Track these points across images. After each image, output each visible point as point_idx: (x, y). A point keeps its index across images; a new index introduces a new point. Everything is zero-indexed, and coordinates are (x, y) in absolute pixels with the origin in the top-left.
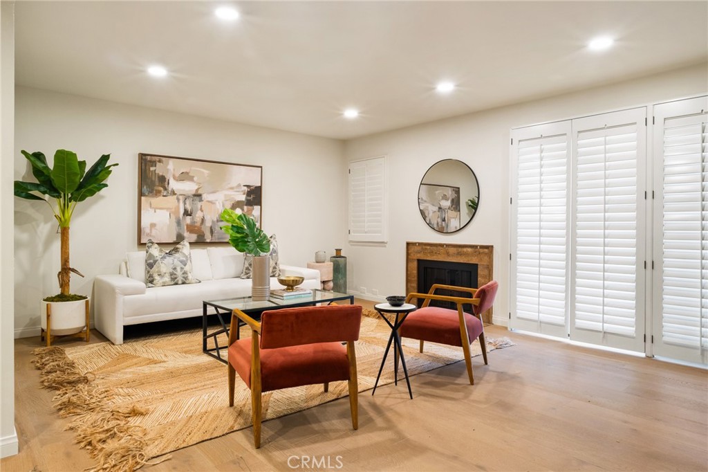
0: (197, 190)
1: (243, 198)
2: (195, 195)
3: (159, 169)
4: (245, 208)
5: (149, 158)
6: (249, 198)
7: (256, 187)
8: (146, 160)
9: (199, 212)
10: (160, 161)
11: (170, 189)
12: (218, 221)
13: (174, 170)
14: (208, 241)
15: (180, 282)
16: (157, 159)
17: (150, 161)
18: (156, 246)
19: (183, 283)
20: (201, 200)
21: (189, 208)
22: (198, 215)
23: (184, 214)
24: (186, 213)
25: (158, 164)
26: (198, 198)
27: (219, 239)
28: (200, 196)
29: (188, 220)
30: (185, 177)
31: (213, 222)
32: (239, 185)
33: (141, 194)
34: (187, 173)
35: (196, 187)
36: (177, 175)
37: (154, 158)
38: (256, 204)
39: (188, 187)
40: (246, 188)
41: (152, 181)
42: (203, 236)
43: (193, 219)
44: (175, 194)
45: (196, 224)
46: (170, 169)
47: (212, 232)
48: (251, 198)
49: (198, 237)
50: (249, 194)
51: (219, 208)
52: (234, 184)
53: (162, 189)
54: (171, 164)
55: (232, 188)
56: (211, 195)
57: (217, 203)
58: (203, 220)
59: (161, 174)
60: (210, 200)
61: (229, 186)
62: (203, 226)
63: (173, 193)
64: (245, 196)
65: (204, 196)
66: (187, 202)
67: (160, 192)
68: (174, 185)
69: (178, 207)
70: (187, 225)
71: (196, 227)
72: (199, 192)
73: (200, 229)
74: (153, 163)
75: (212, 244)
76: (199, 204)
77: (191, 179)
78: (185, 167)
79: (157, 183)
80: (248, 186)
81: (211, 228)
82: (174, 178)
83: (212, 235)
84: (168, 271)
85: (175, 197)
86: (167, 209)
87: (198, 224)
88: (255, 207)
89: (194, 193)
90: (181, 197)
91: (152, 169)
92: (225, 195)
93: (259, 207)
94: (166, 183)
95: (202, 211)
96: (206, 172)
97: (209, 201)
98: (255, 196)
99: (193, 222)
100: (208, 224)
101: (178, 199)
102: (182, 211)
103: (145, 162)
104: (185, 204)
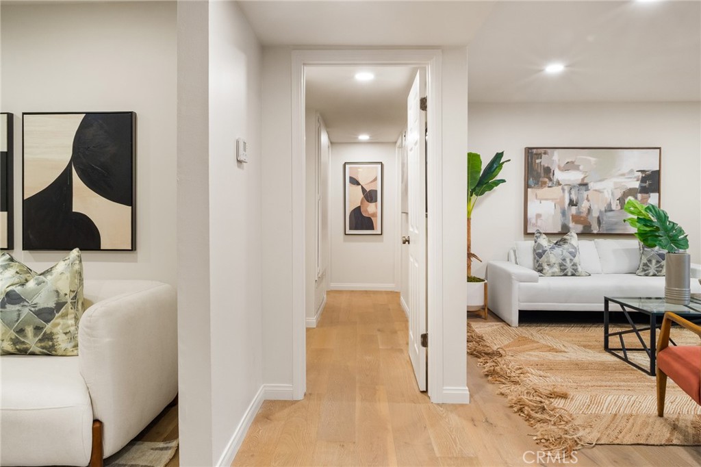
0: (583, 179)
1: (636, 185)
2: (580, 185)
3: (544, 161)
4: (639, 196)
5: (535, 151)
6: (644, 185)
7: (654, 172)
8: (532, 153)
9: (586, 201)
10: (545, 153)
11: (555, 180)
12: (606, 211)
13: (559, 160)
14: (595, 232)
15: (569, 274)
16: (542, 151)
17: (536, 154)
18: (544, 236)
19: (573, 275)
20: (587, 190)
21: (574, 197)
22: (584, 206)
23: (569, 204)
24: (572, 203)
25: (543, 156)
26: (584, 188)
27: (607, 230)
28: (586, 185)
29: (574, 210)
30: (570, 166)
31: (601, 212)
32: (632, 171)
33: (527, 186)
34: (573, 162)
35: (582, 176)
36: (562, 165)
37: (539, 151)
38: (653, 191)
39: (574, 177)
40: (640, 174)
41: (537, 173)
42: (590, 226)
43: (579, 209)
44: (560, 185)
45: (582, 215)
46: (555, 160)
47: (599, 222)
48: (647, 184)
49: (584, 227)
50: (643, 180)
51: (607, 195)
52: (625, 170)
53: (547, 180)
54: (556, 155)
55: (623, 175)
56: (599, 183)
57: (605, 191)
58: (589, 210)
59: (546, 165)
60: (597, 188)
61: (620, 172)
62: (589, 217)
63: (558, 184)
64: (639, 182)
65: (591, 185)
66: (573, 192)
67: (545, 183)
68: (559, 175)
69: (563, 198)
70: (572, 216)
71: (581, 217)
72: (585, 181)
73: (586, 219)
74: (539, 156)
75: (600, 235)
76: (585, 194)
77: (577, 168)
78: (569, 156)
79: (542, 175)
80: (642, 171)
81: (598, 218)
82: (559, 168)
83: (599, 226)
84: (557, 262)
85: (560, 187)
86: (552, 200)
87: (584, 215)
88: (652, 194)
89: (579, 182)
90: (566, 188)
91: (538, 161)
92: (615, 183)
93: (658, 194)
94: (551, 174)
95: (589, 201)
96: (593, 159)
97: (596, 190)
98: (651, 182)
99: (579, 212)
100: (595, 214)
101: (563, 190)
102: (567, 202)
103: (532, 155)
104: (570, 194)
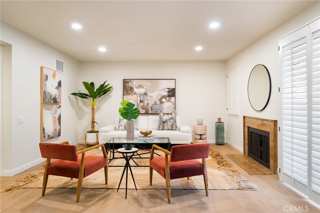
0: (145, 92)
1: (166, 94)
2: (144, 94)
3: (130, 85)
4: (167, 98)
5: (126, 80)
6: (169, 94)
7: (173, 89)
8: (125, 81)
9: (146, 100)
10: (130, 81)
11: (134, 92)
12: (154, 104)
13: (136, 84)
14: (150, 113)
16: (129, 80)
17: (127, 82)
20: (147, 96)
21: (142, 99)
22: (146, 102)
23: (140, 102)
24: (141, 101)
25: (130, 82)
26: (146, 95)
27: (155, 112)
28: (146, 94)
29: (142, 104)
30: (140, 86)
31: (152, 105)
32: (164, 88)
33: (124, 95)
34: (141, 85)
35: (145, 91)
36: (137, 86)
37: (128, 80)
38: (173, 96)
39: (142, 91)
40: (167, 89)
41: (127, 89)
42: (148, 111)
43: (144, 104)
44: (136, 94)
45: (145, 106)
46: (134, 84)
47: (152, 109)
48: (170, 94)
49: (146, 111)
50: (169, 92)
51: (155, 98)
52: (162, 87)
53: (131, 92)
54: (135, 82)
55: (161, 90)
56: (152, 93)
57: (154, 96)
58: (148, 104)
59: (131, 86)
60: (151, 95)
61: (160, 89)
62: (148, 107)
63: (136, 93)
64: (167, 93)
65: (148, 94)
66: (141, 97)
67: (130, 93)
68: (136, 90)
69: (138, 99)
70: (141, 106)
71: (145, 107)
72: (146, 92)
73: (146, 108)
74: (128, 82)
75: (152, 114)
76: (146, 98)
77: (143, 87)
78: (140, 82)
79: (129, 90)
80: (168, 89)
81: (151, 107)
82: (136, 87)
83: (152, 111)
85: (136, 95)
86: (133, 100)
87: (146, 106)
88: (172, 98)
89: (144, 93)
90: (138, 95)
91: (127, 84)
92: (158, 93)
93: (174, 98)
94: (133, 90)
95: (147, 100)
96: (149, 84)
97: (150, 96)
98: (172, 93)
99: (144, 105)
100: (150, 106)
101: (137, 96)
102: (139, 101)
103: (125, 82)
104: (140, 98)
